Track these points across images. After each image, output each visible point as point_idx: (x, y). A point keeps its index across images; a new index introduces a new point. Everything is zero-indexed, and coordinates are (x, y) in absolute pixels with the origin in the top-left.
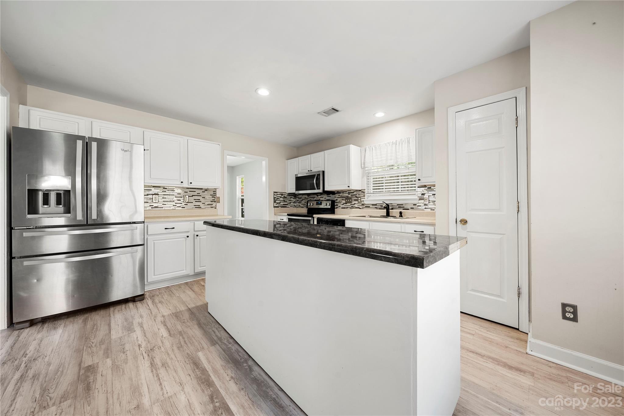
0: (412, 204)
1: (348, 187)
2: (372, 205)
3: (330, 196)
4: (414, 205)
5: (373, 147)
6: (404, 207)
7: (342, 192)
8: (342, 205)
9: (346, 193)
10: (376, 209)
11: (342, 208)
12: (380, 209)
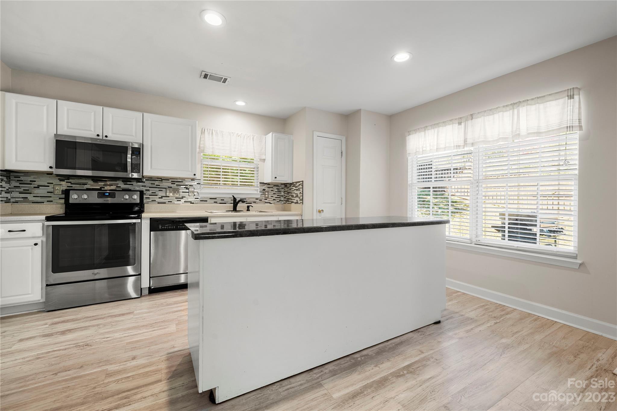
0: (255, 198)
1: (195, 175)
2: (210, 199)
3: (132, 185)
4: (256, 199)
5: (213, 131)
6: (247, 201)
7: (160, 180)
8: (159, 198)
9: (168, 182)
10: (215, 203)
11: (158, 203)
12: (220, 203)
